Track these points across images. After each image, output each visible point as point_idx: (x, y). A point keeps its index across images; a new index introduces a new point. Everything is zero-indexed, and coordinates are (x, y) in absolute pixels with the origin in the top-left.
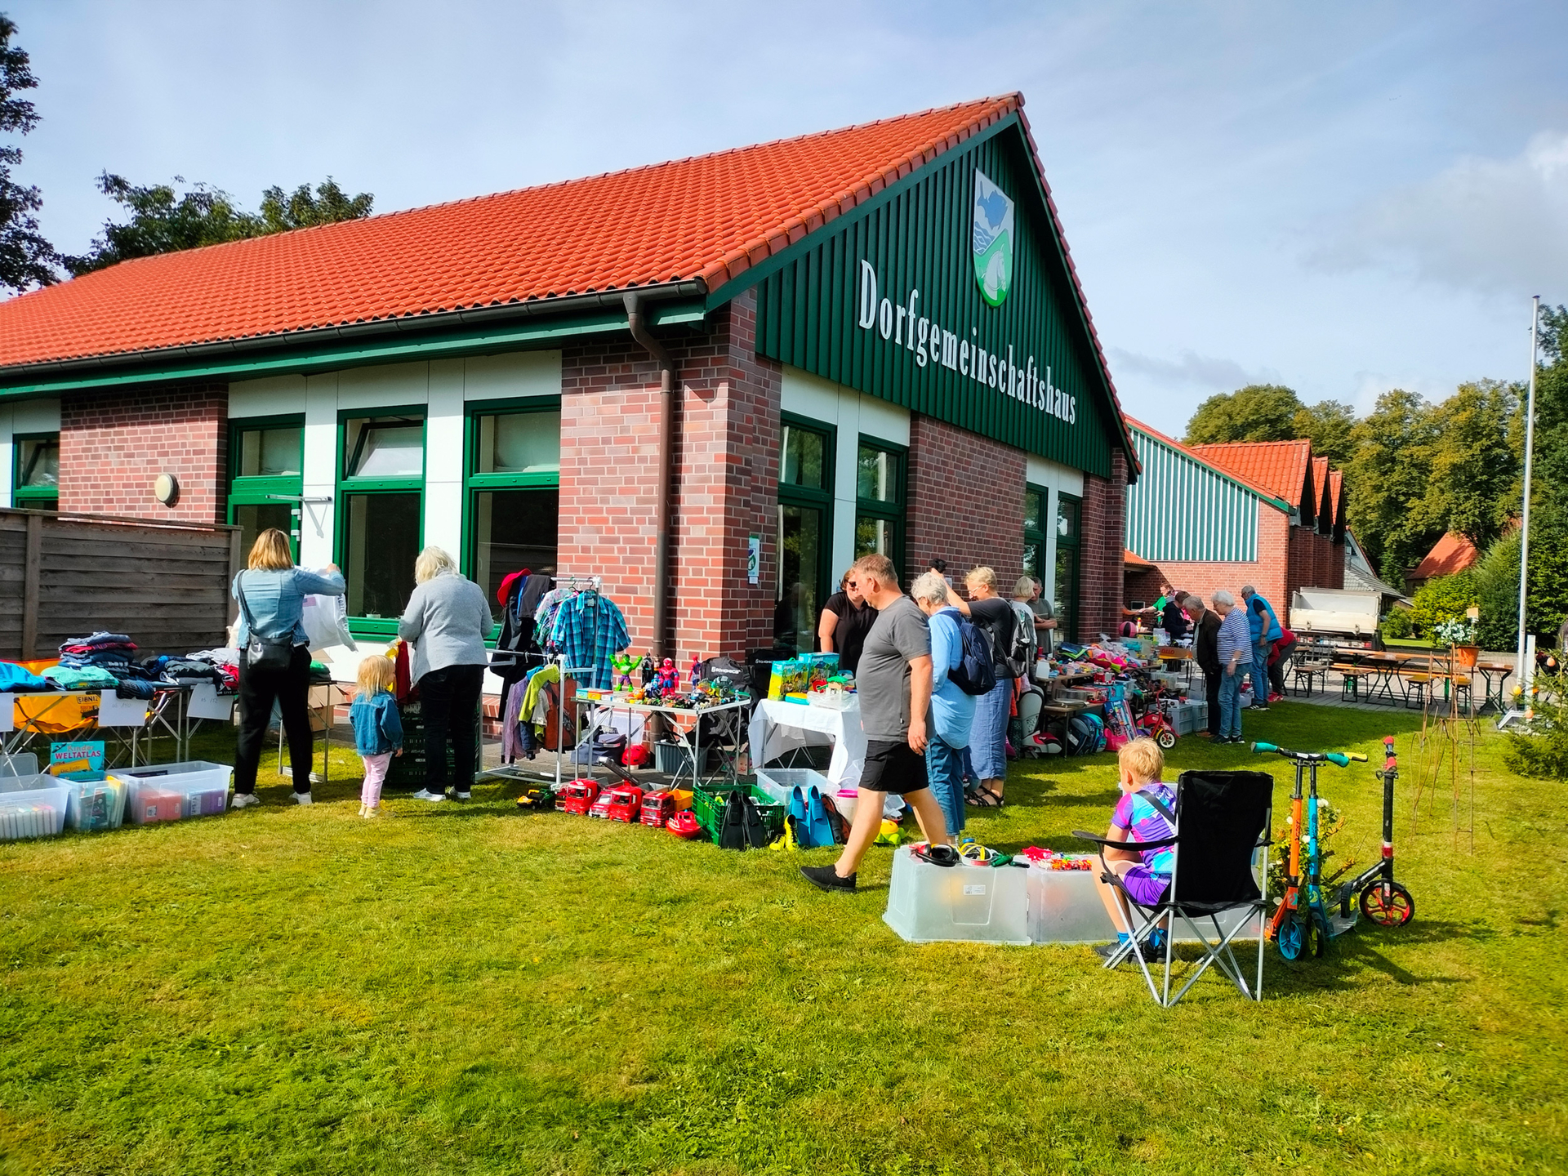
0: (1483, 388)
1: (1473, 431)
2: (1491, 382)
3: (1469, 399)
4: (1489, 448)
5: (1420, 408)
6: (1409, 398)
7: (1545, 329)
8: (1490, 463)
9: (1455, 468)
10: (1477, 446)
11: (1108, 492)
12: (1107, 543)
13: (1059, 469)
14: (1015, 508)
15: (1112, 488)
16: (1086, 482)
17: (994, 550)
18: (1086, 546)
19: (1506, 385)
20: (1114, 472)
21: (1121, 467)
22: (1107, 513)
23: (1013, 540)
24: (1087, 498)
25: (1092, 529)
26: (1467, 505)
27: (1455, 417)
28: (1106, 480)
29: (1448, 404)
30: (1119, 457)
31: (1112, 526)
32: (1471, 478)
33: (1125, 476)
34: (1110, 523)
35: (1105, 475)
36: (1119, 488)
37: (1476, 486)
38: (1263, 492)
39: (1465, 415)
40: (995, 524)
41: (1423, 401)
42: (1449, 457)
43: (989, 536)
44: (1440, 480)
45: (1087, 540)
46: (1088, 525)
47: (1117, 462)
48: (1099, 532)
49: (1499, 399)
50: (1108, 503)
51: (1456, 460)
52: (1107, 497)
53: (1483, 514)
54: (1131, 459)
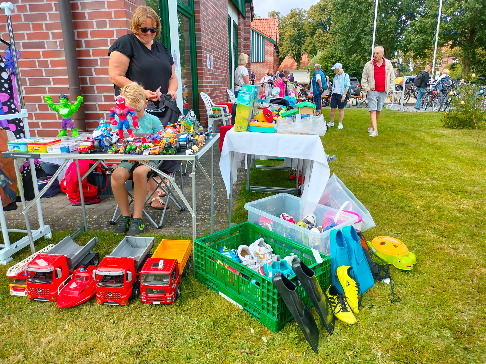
0: (297, 11)
1: (295, 25)
2: (299, 9)
3: (293, 14)
4: (299, 30)
5: (280, 17)
6: (277, 13)
8: (299, 35)
9: (290, 36)
10: (296, 29)
11: (244, 24)
12: (245, 47)
13: (233, 8)
14: (226, 23)
15: (246, 22)
16: (239, 18)
17: (222, 43)
18: (240, 48)
19: (303, 10)
20: (247, 15)
21: (249, 12)
22: (244, 33)
23: (226, 39)
24: (240, 25)
25: (241, 40)
26: (294, 48)
27: (290, 20)
28: (244, 18)
29: (288, 16)
30: (248, 7)
31: (247, 39)
32: (295, 39)
33: (250, 17)
34: (246, 38)
35: (244, 15)
36: (249, 22)
37: (296, 42)
38: (266, 36)
39: (292, 19)
40: (222, 29)
41: (281, 15)
42: (289, 33)
43: (220, 35)
44: (286, 40)
45: (240, 45)
46: (240, 38)
47: (247, 10)
48: (243, 42)
49: (301, 14)
50: (244, 29)
51: (291, 34)
52: (244, 26)
53: (298, 51)
54: (252, 9)
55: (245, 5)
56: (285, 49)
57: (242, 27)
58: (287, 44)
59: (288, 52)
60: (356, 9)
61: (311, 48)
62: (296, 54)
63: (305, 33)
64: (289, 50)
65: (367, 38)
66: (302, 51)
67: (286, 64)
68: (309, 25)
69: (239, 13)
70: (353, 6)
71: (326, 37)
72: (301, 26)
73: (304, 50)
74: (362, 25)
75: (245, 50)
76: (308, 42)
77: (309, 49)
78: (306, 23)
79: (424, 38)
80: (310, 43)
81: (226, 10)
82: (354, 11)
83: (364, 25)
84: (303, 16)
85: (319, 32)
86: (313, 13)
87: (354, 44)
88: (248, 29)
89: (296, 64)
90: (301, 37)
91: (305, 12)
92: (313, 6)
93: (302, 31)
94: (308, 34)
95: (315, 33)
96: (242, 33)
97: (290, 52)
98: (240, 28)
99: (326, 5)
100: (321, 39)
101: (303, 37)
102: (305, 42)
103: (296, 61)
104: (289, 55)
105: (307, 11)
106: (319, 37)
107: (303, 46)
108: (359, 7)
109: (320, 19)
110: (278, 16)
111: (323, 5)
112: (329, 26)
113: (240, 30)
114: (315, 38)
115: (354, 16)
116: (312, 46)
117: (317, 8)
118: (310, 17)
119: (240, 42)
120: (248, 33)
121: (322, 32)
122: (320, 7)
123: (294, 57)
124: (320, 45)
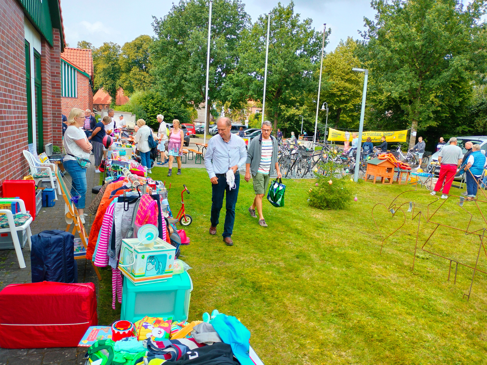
0: (110, 45)
1: (109, 59)
2: (112, 43)
3: (106, 48)
4: (113, 65)
5: (92, 48)
6: (88, 44)
7: (155, 25)
8: (114, 69)
9: (104, 69)
10: (110, 63)
11: (51, 55)
12: (52, 85)
13: (33, 32)
14: (21, 52)
15: (54, 52)
16: (43, 46)
17: (14, 82)
18: (45, 85)
19: (117, 45)
20: (55, 43)
21: (58, 40)
22: (51, 67)
23: (22, 76)
24: (45, 56)
25: (47, 75)
26: (108, 82)
27: (103, 53)
28: (51, 47)
29: (101, 48)
30: (57, 34)
31: (56, 75)
32: (109, 73)
33: (60, 46)
34: (54, 73)
35: (51, 44)
36: (59, 53)
37: (110, 76)
38: (78, 68)
39: (106, 53)
40: (12, 61)
41: (92, 46)
42: (102, 66)
43: (10, 70)
44: (100, 73)
45: (46, 82)
46: (45, 72)
47: (56, 37)
48: (49, 78)
49: (115, 48)
50: (51, 61)
51: (104, 67)
52: (51, 58)
53: (113, 85)
54: (62, 37)
55: (53, 30)
56: (98, 82)
57: (47, 58)
58: (100, 77)
59: (102, 86)
60: (176, 55)
61: (127, 85)
62: (110, 88)
63: (120, 68)
64: (103, 83)
65: (189, 85)
66: (118, 87)
67: (100, 97)
68: (124, 61)
69: (43, 40)
70: (172, 51)
71: (143, 75)
72: (115, 61)
73: (120, 86)
74: (183, 71)
75: (52, 88)
76: (124, 78)
77: (125, 85)
78: (120, 59)
79: (241, 91)
80: (126, 80)
81: (21, 33)
82: (174, 56)
83: (184, 71)
84: (117, 51)
85: (135, 69)
86: (128, 50)
87: (175, 88)
88: (56, 61)
89: (110, 98)
90: (116, 71)
91: (119, 47)
92: (127, 43)
93: (116, 66)
94: (123, 70)
95: (130, 70)
96: (48, 66)
97: (104, 86)
98: (45, 59)
99: (141, 45)
100: (137, 77)
101: (118, 72)
102: (121, 77)
103: (111, 95)
104: (103, 88)
105: (122, 47)
106: (136, 74)
107: (118, 82)
108: (179, 53)
109: (136, 57)
110: (89, 47)
111: (138, 43)
112: (145, 65)
113: (45, 62)
114: (131, 74)
115: (175, 61)
116: (128, 82)
117: (132, 45)
118: (125, 53)
119: (46, 79)
120: (56, 67)
121: (138, 70)
122: (136, 46)
123: (108, 91)
124: (136, 82)
